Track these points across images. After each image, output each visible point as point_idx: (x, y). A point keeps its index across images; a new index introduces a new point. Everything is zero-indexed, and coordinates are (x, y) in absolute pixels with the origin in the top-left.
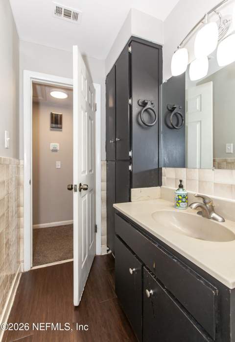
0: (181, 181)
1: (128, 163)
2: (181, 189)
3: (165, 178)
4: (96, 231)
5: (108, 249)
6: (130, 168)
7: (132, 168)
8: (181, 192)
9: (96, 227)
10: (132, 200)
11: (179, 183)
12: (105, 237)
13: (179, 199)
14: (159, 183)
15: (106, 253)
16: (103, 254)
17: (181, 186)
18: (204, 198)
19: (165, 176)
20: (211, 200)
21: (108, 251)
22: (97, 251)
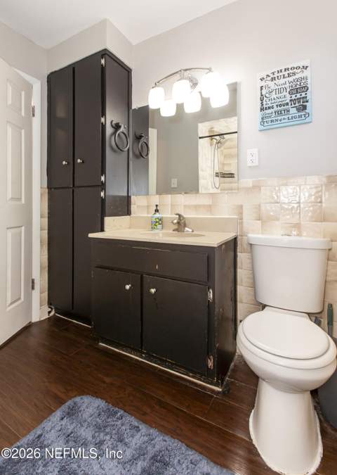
0: (157, 206)
1: (100, 189)
2: (157, 213)
3: (135, 206)
4: (33, 288)
5: (50, 310)
6: (102, 194)
7: (105, 194)
8: (157, 215)
9: (33, 281)
10: (105, 229)
11: (155, 208)
12: (46, 294)
13: (156, 222)
14: (128, 213)
15: (48, 317)
16: (42, 319)
17: (157, 211)
18: (180, 216)
19: (135, 204)
20: (184, 218)
21: (49, 312)
22: (33, 316)
